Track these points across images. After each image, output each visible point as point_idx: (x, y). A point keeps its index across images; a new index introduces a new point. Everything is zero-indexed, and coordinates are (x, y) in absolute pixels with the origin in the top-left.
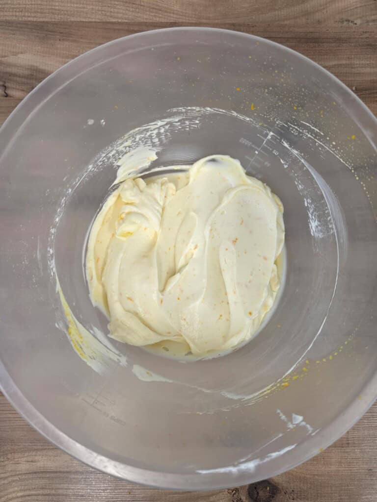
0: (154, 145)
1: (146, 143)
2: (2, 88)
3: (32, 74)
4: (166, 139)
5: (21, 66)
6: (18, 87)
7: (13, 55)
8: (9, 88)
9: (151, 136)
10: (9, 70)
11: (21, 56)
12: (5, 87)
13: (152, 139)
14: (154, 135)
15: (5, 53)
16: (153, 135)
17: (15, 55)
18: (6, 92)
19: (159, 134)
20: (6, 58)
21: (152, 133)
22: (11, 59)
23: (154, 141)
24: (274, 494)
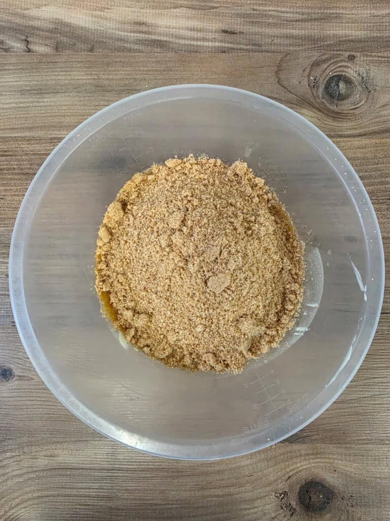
2: (24, 42)
3: (57, 27)
5: (45, 20)
6: (41, 42)
7: (37, 7)
8: (31, 42)
10: (31, 23)
11: (44, 8)
12: (27, 41)
15: (27, 5)
17: (39, 8)
18: (29, 47)
20: (29, 11)
22: (33, 12)
24: (329, 499)
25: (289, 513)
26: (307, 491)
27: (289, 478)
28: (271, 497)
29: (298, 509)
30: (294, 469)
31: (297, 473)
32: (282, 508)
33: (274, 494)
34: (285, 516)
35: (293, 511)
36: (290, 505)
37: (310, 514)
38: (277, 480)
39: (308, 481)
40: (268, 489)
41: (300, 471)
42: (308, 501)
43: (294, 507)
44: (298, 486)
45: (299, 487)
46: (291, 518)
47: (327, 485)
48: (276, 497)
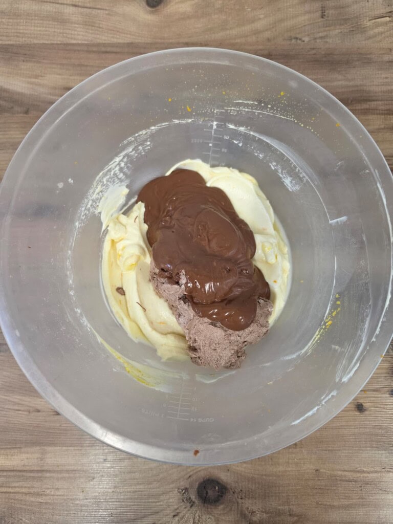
0: (121, 180)
1: (114, 182)
4: (129, 170)
9: (115, 174)
13: (117, 176)
14: (118, 172)
16: (116, 172)
19: (121, 170)
21: (116, 171)
23: (120, 177)
24: (223, 493)
25: (189, 505)
26: (205, 488)
27: (190, 476)
28: (175, 492)
29: (196, 501)
30: (194, 470)
31: (196, 472)
32: (183, 501)
33: (176, 490)
34: (185, 508)
35: (192, 503)
36: (190, 498)
37: (206, 505)
38: (179, 479)
39: (205, 479)
40: (172, 486)
41: (199, 471)
42: (205, 495)
43: (194, 500)
44: (197, 483)
45: (199, 484)
46: (191, 510)
47: (221, 483)
48: (179, 492)
